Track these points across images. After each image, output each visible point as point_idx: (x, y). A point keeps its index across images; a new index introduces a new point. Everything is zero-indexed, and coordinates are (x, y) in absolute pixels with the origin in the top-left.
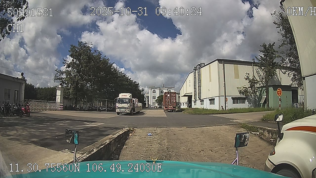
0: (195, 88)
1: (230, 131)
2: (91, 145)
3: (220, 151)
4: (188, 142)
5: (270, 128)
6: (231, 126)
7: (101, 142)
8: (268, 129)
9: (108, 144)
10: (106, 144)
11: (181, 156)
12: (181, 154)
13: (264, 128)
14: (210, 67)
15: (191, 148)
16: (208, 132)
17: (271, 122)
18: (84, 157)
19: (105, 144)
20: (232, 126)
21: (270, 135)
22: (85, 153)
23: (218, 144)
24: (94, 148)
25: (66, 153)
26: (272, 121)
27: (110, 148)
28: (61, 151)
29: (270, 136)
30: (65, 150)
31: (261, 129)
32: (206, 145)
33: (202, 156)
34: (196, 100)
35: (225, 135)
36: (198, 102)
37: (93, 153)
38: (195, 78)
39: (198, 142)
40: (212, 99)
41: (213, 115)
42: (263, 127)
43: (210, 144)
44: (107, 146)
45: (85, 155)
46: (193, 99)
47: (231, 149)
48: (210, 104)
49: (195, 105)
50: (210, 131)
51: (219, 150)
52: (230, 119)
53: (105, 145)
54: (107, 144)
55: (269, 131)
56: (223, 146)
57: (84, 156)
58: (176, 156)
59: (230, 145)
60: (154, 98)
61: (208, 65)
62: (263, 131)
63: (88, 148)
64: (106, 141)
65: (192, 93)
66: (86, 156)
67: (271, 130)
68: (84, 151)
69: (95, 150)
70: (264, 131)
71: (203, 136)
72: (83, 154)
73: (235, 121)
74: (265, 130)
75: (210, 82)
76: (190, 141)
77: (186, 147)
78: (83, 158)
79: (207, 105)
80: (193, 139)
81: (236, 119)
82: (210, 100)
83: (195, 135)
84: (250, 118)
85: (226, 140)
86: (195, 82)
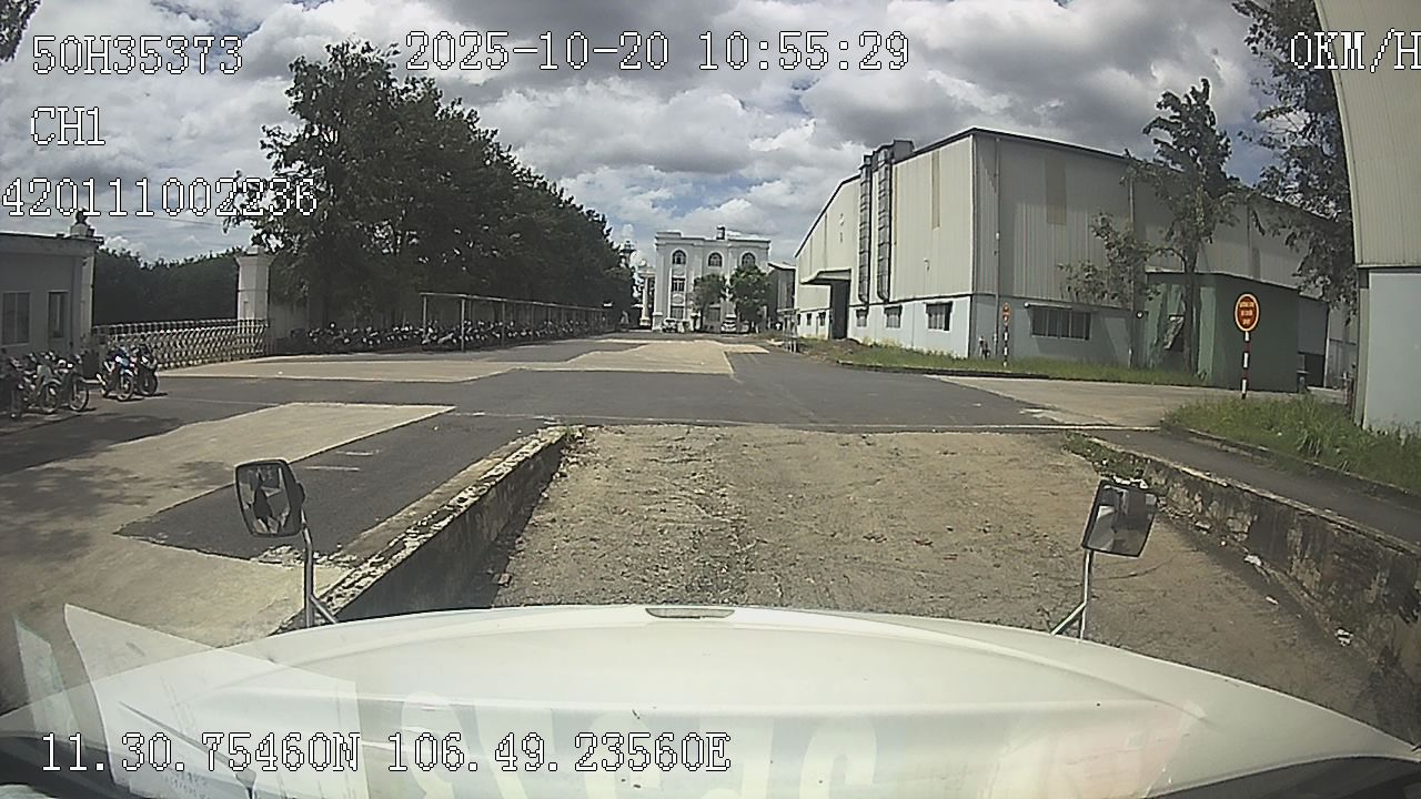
0: (865, 252)
1: (1017, 460)
2: (394, 518)
3: (974, 553)
4: (829, 496)
5: (1197, 470)
6: (1022, 436)
7: (437, 501)
8: (1188, 474)
9: (469, 508)
10: (462, 510)
11: (798, 563)
12: (798, 557)
13: (1172, 465)
14: (935, 159)
15: (841, 532)
16: (917, 458)
17: (1200, 441)
18: (361, 584)
19: (455, 511)
20: (1028, 436)
21: (1196, 503)
22: (366, 561)
23: (966, 519)
24: (409, 531)
25: (280, 566)
26: (1205, 438)
27: (479, 527)
28: (256, 556)
29: (1195, 508)
30: (278, 551)
31: (1157, 472)
32: (910, 520)
33: (893, 572)
34: (867, 304)
35: (995, 479)
36: (877, 312)
37: (403, 560)
38: (867, 206)
39: (875, 503)
40: (942, 304)
41: (943, 378)
42: (1166, 461)
43: (929, 514)
44: (465, 519)
45: (366, 568)
46: (854, 299)
47: (1020, 545)
48: (930, 327)
49: (859, 325)
50: (928, 456)
51: (967, 547)
52: (1018, 401)
53: (456, 515)
54: (465, 512)
55: (1193, 485)
56: (985, 531)
57: (360, 574)
58: (777, 564)
59: (1019, 529)
60: (677, 286)
61: (930, 153)
62: (1166, 483)
63: (378, 532)
64: (462, 495)
65: (850, 271)
66: (370, 573)
67: (1202, 479)
68: (364, 549)
69: (412, 544)
70: (1170, 482)
71: (895, 474)
72: (356, 565)
73: (1040, 414)
74: (1177, 478)
75: (933, 228)
76: (839, 495)
77: (822, 522)
78: (359, 587)
79: (913, 332)
80: (852, 488)
81: (1047, 405)
82: (933, 309)
83: (860, 468)
84: (1109, 408)
85: (999, 500)
86: (866, 225)
